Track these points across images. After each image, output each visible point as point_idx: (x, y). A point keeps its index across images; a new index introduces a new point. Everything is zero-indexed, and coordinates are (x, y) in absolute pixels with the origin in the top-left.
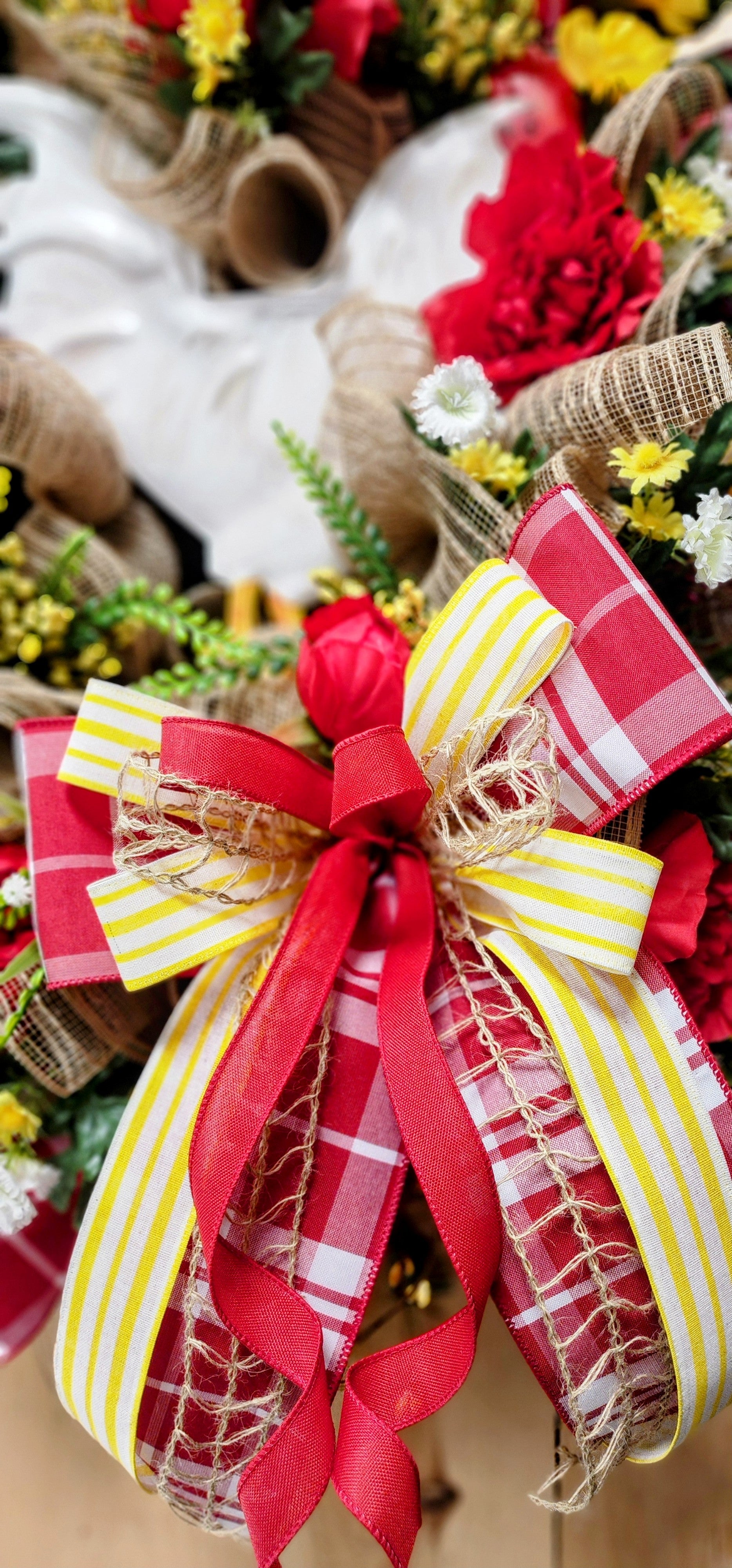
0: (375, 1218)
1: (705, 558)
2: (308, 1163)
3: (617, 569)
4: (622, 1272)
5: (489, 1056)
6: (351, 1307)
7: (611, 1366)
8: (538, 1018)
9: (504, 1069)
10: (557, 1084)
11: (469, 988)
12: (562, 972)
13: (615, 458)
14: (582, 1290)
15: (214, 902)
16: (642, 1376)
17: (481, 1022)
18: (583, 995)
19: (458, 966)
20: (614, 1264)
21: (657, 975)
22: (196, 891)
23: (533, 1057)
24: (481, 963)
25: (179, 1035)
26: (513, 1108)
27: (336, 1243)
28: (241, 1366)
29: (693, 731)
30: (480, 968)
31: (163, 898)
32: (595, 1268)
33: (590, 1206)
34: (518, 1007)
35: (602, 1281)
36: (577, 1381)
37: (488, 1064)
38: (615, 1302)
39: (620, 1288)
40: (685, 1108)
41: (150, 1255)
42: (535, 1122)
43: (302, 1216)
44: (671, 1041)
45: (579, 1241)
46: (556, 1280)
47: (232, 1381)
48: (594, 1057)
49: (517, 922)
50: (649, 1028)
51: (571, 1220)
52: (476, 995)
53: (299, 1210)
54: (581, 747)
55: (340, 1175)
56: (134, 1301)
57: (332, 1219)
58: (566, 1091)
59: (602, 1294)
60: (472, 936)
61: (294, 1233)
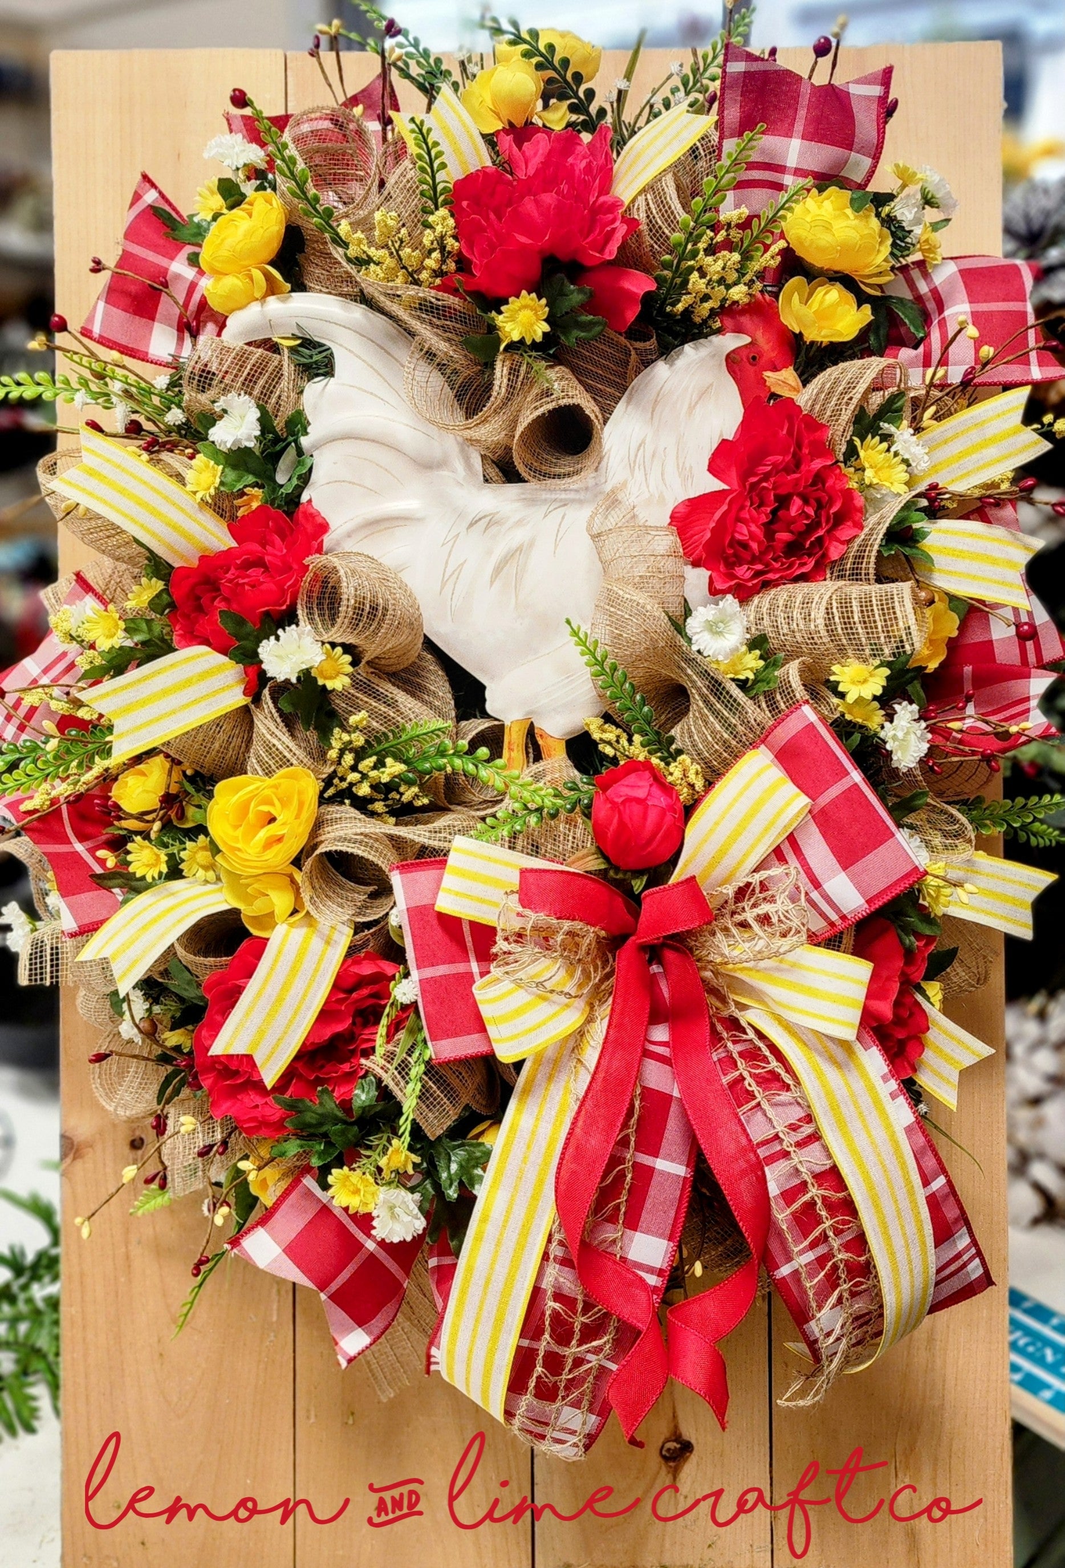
0: (672, 1213)
1: (899, 754)
2: (629, 1176)
3: (842, 766)
4: (848, 1236)
5: (754, 1097)
6: (659, 1276)
7: (840, 1300)
8: (789, 1069)
9: (765, 1105)
10: (802, 1114)
11: (735, 1049)
12: (804, 1037)
13: (834, 674)
14: (821, 1250)
15: (563, 999)
16: (860, 1306)
17: (746, 1074)
18: (820, 1054)
19: (725, 1035)
20: (842, 1231)
21: (867, 1038)
22: (552, 991)
23: (785, 1097)
24: (745, 1033)
25: (526, 1092)
26: (773, 1132)
27: (647, 1232)
28: (583, 1319)
29: (895, 878)
30: (745, 1037)
31: (529, 998)
32: (831, 1234)
33: (826, 1193)
34: (774, 1064)
35: (835, 1243)
36: (820, 1308)
37: (753, 1103)
38: (842, 1256)
39: (847, 1247)
40: (889, 1126)
41: (521, 1246)
42: (789, 1140)
43: (625, 1213)
44: (878, 1082)
45: (820, 1216)
46: (806, 1243)
47: (577, 1330)
48: (829, 1094)
49: (770, 1003)
50: (864, 1075)
51: (815, 1204)
52: (741, 1054)
53: (623, 1210)
54: (817, 885)
55: (649, 1185)
56: (510, 1280)
57: (644, 1215)
58: (809, 1119)
59: (836, 1253)
60: (737, 1014)
61: (620, 1226)
